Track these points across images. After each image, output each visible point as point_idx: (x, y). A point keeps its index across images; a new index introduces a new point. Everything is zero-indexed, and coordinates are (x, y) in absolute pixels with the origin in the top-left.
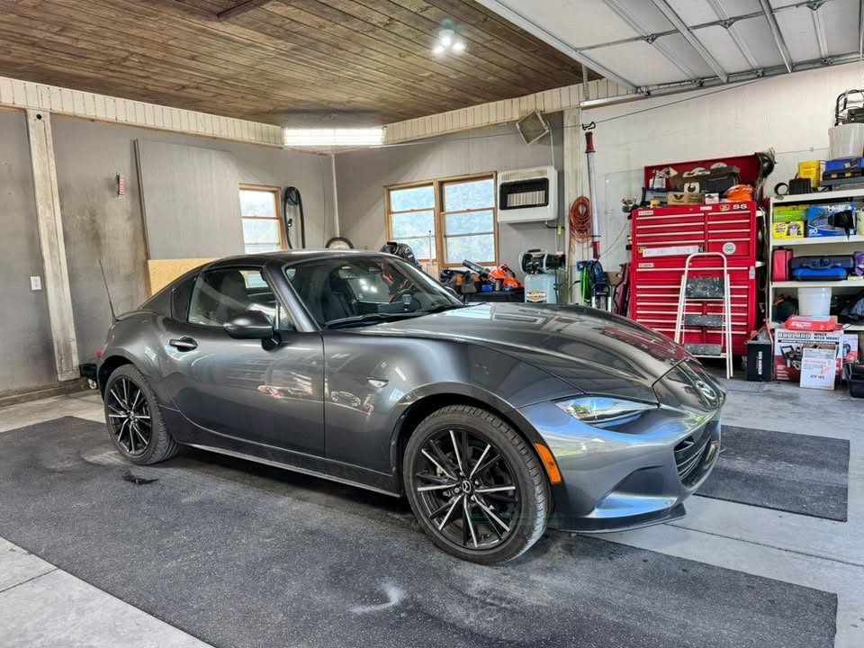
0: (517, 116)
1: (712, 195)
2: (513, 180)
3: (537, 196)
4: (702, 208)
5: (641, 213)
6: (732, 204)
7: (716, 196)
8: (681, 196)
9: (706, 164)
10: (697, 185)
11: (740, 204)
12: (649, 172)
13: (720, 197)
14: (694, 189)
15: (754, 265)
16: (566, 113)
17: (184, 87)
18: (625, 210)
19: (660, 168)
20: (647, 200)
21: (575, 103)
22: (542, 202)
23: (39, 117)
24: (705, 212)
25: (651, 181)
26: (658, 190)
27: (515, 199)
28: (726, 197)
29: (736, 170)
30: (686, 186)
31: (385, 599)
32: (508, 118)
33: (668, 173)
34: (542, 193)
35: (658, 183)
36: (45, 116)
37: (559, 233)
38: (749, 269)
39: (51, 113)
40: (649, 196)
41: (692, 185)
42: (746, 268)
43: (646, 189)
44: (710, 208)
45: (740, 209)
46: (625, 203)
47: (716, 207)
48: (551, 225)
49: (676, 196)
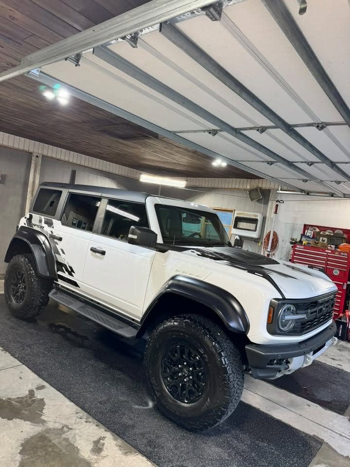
0: (248, 187)
1: (332, 246)
2: (242, 216)
3: (252, 226)
4: (326, 251)
5: (298, 246)
6: (340, 252)
7: (333, 246)
8: (318, 243)
9: (333, 229)
10: (326, 239)
11: (344, 253)
12: (306, 227)
13: (335, 247)
14: (324, 241)
15: (347, 283)
16: (272, 191)
17: (101, 153)
18: (291, 243)
19: (312, 226)
20: (302, 240)
21: (276, 188)
22: (254, 229)
23: (37, 156)
24: (327, 253)
25: (306, 231)
26: (308, 237)
27: (242, 225)
28: (338, 248)
29: (345, 236)
30: (321, 238)
31: (147, 405)
32: (245, 187)
33: (315, 229)
34: (255, 225)
35: (309, 233)
36: (40, 156)
37: (260, 245)
38: (344, 284)
39: (42, 156)
40: (304, 239)
41: (324, 239)
42: (342, 283)
43: (303, 235)
44: (330, 252)
45: (343, 255)
46: (292, 239)
47: (333, 252)
48: (256, 241)
49: (315, 242)
